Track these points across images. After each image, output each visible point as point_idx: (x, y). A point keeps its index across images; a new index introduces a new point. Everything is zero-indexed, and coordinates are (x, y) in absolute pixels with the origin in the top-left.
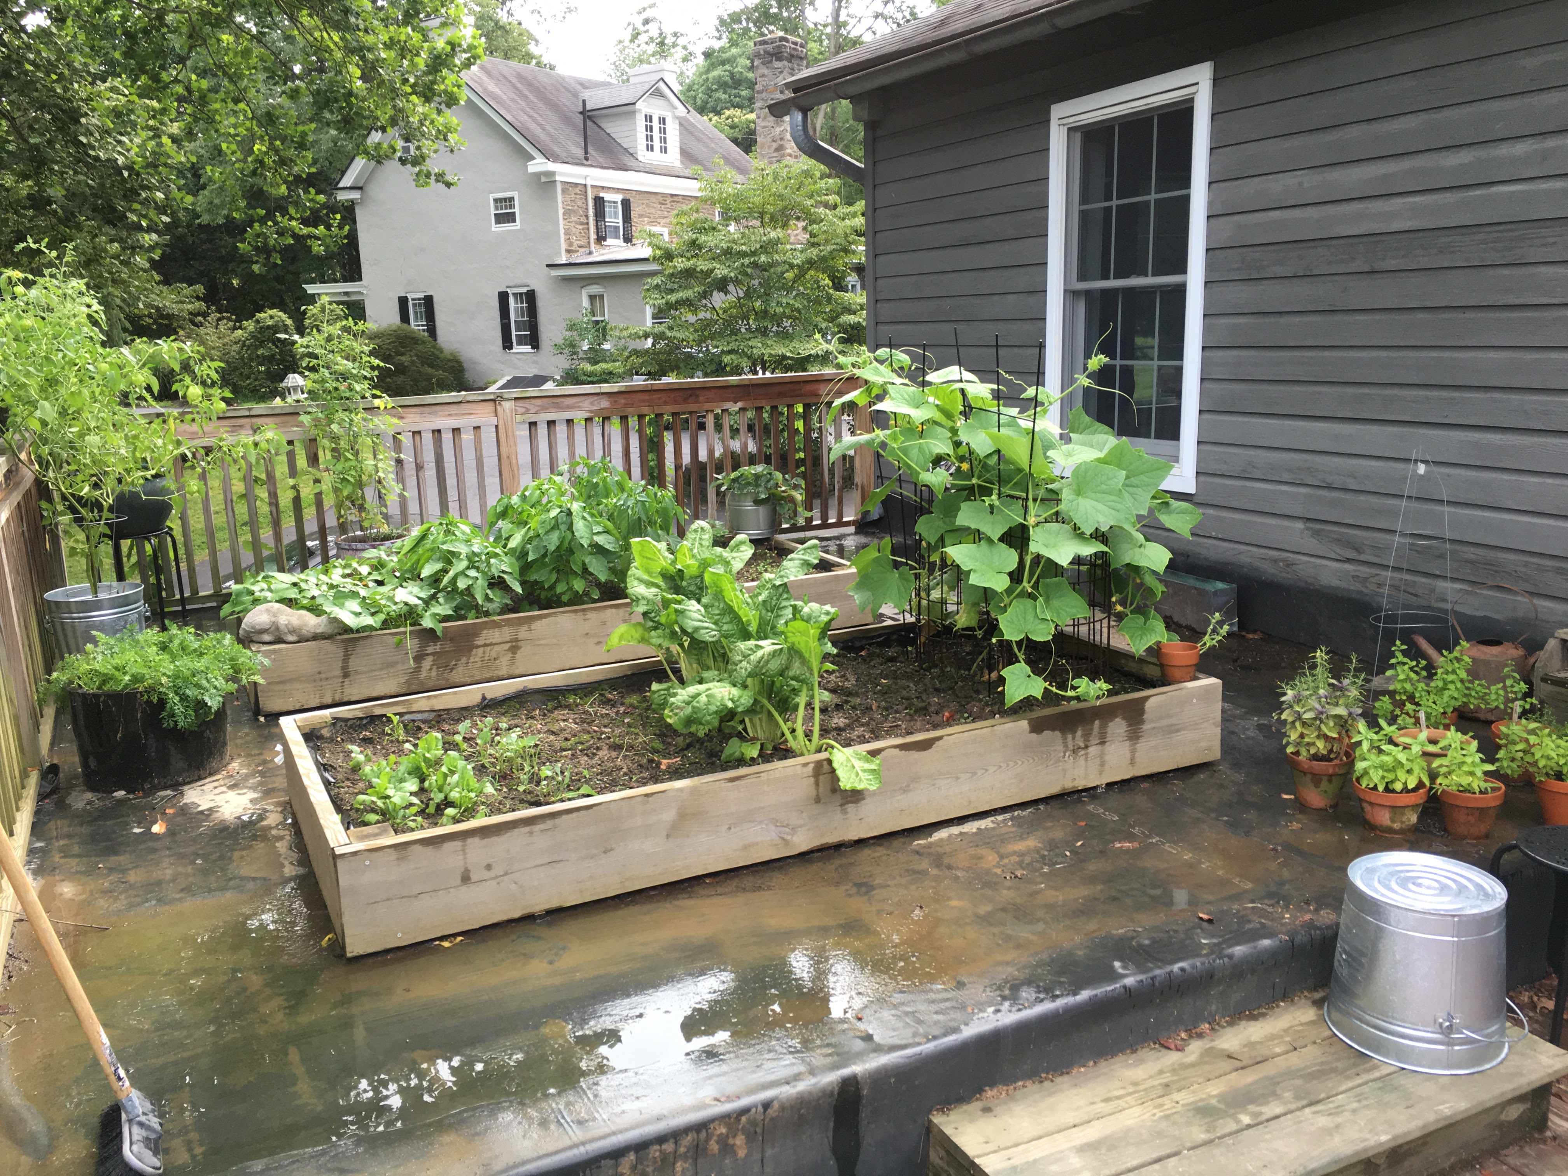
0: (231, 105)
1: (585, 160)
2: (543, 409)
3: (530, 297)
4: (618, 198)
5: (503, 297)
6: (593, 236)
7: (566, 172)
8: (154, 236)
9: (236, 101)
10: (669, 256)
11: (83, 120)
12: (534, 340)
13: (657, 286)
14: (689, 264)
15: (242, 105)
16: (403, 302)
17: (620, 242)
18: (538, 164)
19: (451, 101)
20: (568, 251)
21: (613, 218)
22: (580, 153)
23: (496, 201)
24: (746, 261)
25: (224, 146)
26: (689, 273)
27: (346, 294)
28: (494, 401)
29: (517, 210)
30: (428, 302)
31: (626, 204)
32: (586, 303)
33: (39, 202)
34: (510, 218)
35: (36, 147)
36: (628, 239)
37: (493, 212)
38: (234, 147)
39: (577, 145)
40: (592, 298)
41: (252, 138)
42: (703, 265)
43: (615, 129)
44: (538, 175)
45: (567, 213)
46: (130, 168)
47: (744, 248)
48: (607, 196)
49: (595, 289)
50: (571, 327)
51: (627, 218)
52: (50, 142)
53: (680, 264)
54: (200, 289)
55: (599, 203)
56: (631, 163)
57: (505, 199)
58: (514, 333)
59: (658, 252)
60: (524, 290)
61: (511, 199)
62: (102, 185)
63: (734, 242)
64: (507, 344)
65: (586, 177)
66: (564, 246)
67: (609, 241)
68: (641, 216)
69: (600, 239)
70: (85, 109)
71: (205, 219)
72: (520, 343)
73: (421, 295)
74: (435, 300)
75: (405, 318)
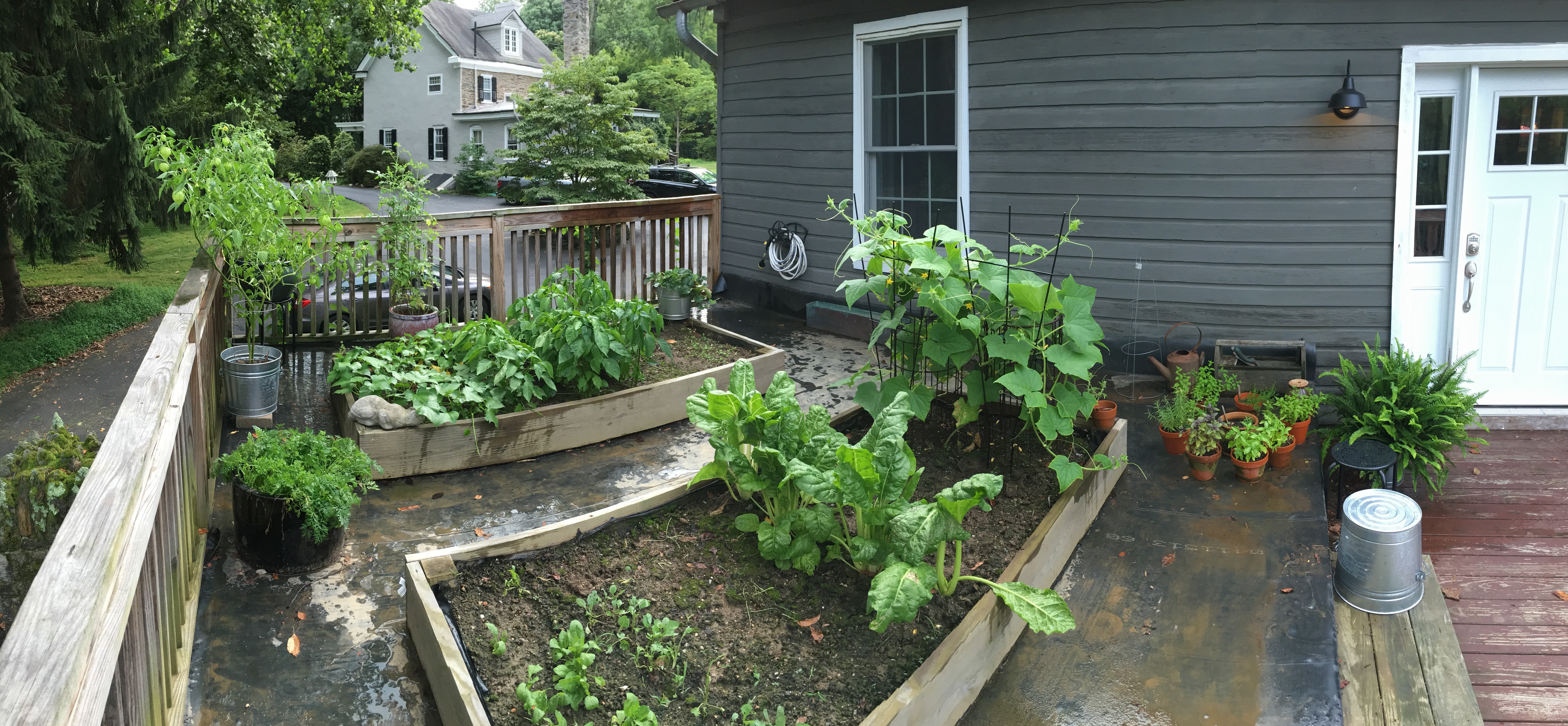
1: (474, 56)
3: (445, 131)
4: (490, 77)
5: (431, 131)
6: (477, 98)
7: (466, 63)
8: (280, 96)
10: (527, 110)
11: (255, 35)
12: (445, 155)
13: (521, 127)
14: (539, 115)
16: (381, 132)
17: (490, 102)
18: (453, 58)
19: (416, 24)
20: (465, 106)
21: (487, 88)
22: (472, 52)
23: (431, 79)
24: (571, 113)
25: (309, 49)
26: (537, 120)
27: (355, 128)
29: (441, 84)
30: (394, 133)
31: (494, 80)
32: (471, 135)
34: (437, 88)
36: (494, 100)
37: (429, 85)
38: (314, 50)
39: (471, 48)
40: (475, 132)
41: (323, 44)
43: (490, 38)
44: (453, 65)
45: (466, 85)
46: (273, 61)
48: (485, 76)
49: (477, 128)
50: (464, 149)
51: (494, 88)
52: (239, 47)
53: (534, 114)
55: (481, 79)
56: (497, 57)
57: (436, 78)
58: (435, 150)
59: (521, 108)
60: (442, 128)
61: (439, 78)
62: (260, 69)
63: (563, 102)
64: (431, 157)
65: (474, 65)
66: (462, 103)
67: (485, 101)
68: (502, 87)
69: (480, 100)
70: (256, 29)
72: (437, 156)
73: (390, 130)
74: (398, 132)
75: (381, 142)
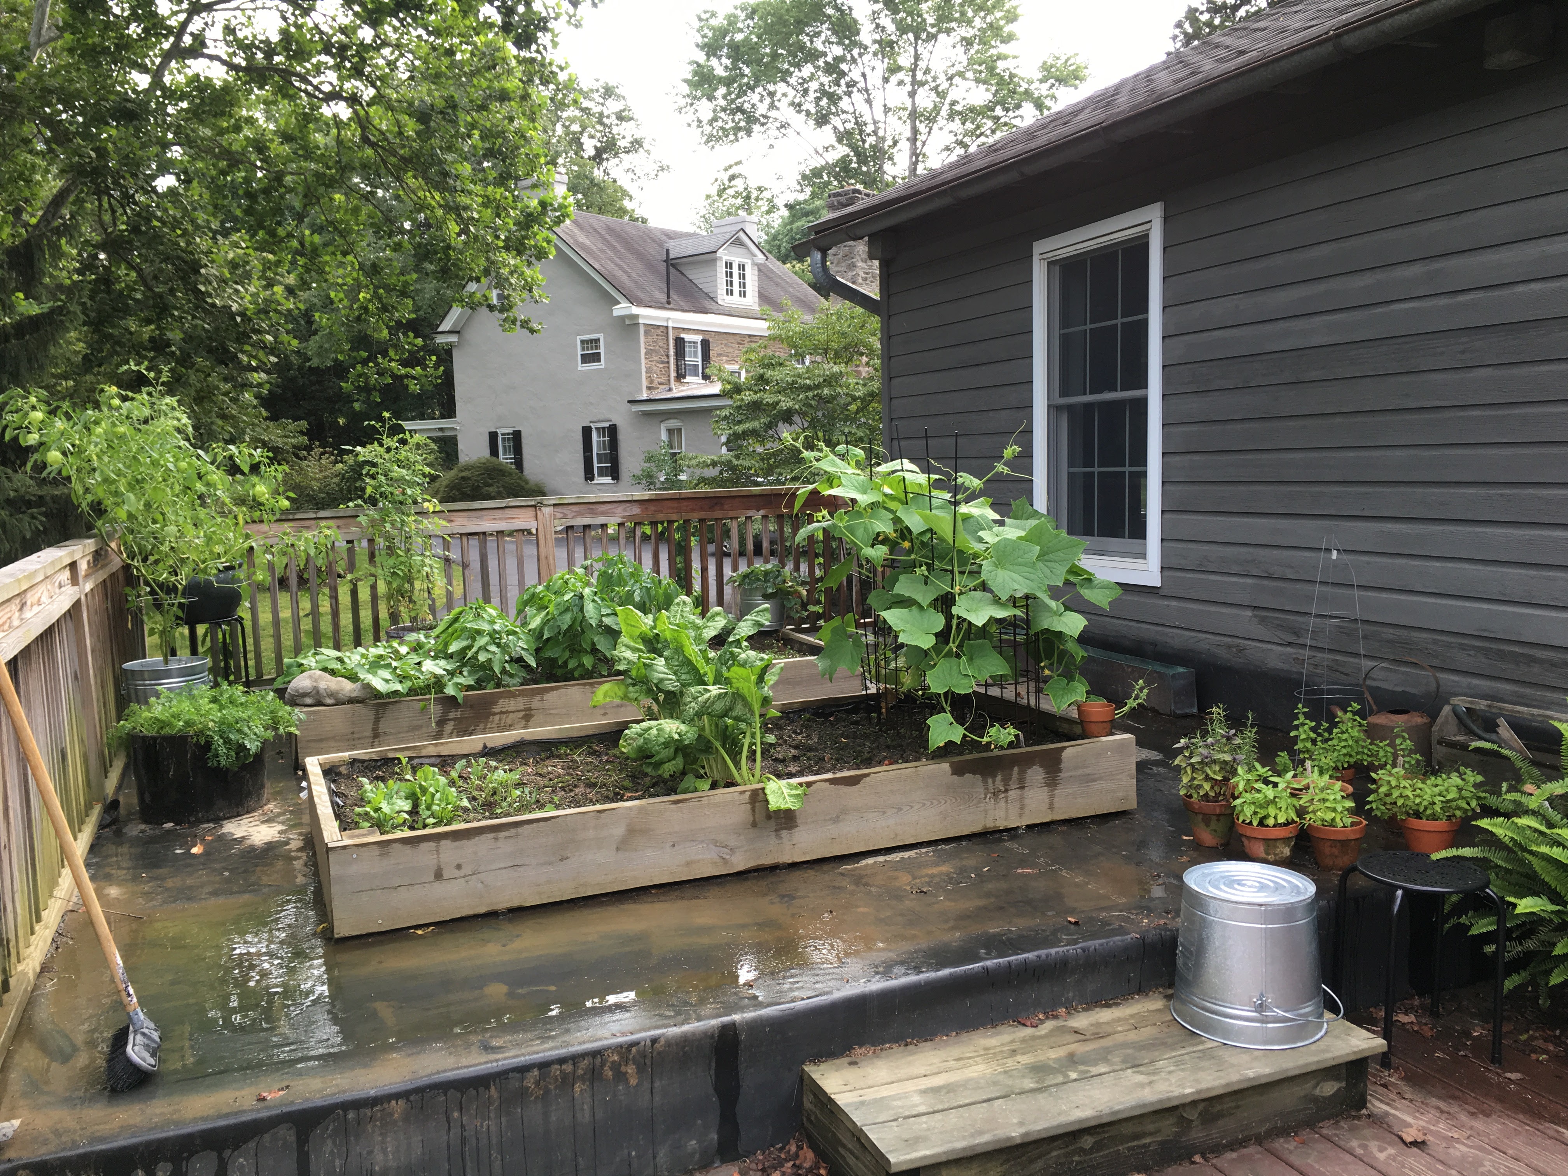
0: (339, 257)
1: (667, 304)
2: (580, 514)
3: (612, 431)
4: (698, 338)
5: (587, 432)
6: (673, 374)
7: (649, 316)
8: (263, 375)
9: (345, 254)
10: (738, 389)
11: (203, 271)
12: (615, 471)
13: (726, 418)
14: (756, 397)
15: (350, 258)
16: (493, 436)
17: (699, 380)
18: (623, 308)
19: (541, 254)
20: (649, 388)
21: (694, 358)
22: (663, 297)
23: (582, 342)
24: (810, 394)
25: (332, 294)
26: (756, 406)
27: (441, 429)
28: (535, 506)
29: (602, 351)
30: (517, 436)
31: (705, 344)
32: (664, 436)
33: (159, 346)
34: (596, 358)
35: (160, 296)
36: (706, 377)
37: (580, 352)
38: (342, 295)
39: (661, 291)
40: (670, 431)
41: (358, 287)
42: (769, 398)
43: (697, 276)
44: (622, 318)
45: (649, 353)
46: (242, 314)
47: (808, 381)
48: (687, 337)
49: (673, 423)
50: (650, 459)
51: (706, 357)
52: (172, 291)
53: (747, 397)
54: (304, 424)
55: (680, 343)
56: (711, 306)
57: (591, 341)
58: (596, 465)
59: (728, 387)
60: (607, 425)
61: (597, 341)
62: (217, 329)
63: (799, 376)
64: (589, 474)
65: (668, 319)
66: (645, 383)
67: (688, 379)
68: (719, 355)
69: (680, 377)
70: (205, 261)
71: (315, 362)
72: (601, 473)
73: (510, 430)
74: (523, 434)
75: (494, 452)
